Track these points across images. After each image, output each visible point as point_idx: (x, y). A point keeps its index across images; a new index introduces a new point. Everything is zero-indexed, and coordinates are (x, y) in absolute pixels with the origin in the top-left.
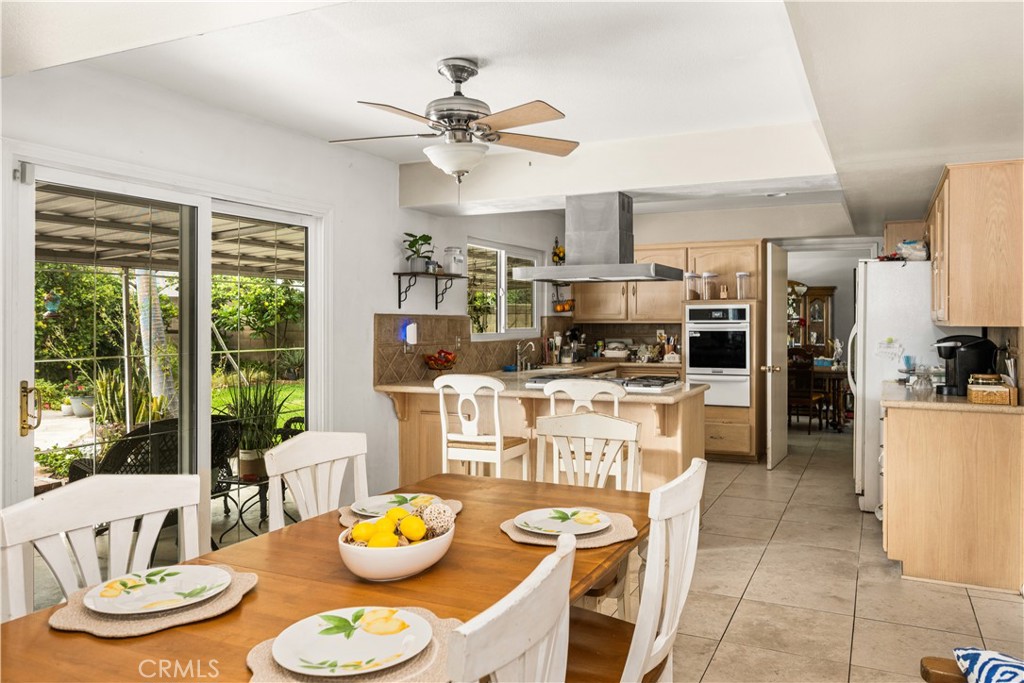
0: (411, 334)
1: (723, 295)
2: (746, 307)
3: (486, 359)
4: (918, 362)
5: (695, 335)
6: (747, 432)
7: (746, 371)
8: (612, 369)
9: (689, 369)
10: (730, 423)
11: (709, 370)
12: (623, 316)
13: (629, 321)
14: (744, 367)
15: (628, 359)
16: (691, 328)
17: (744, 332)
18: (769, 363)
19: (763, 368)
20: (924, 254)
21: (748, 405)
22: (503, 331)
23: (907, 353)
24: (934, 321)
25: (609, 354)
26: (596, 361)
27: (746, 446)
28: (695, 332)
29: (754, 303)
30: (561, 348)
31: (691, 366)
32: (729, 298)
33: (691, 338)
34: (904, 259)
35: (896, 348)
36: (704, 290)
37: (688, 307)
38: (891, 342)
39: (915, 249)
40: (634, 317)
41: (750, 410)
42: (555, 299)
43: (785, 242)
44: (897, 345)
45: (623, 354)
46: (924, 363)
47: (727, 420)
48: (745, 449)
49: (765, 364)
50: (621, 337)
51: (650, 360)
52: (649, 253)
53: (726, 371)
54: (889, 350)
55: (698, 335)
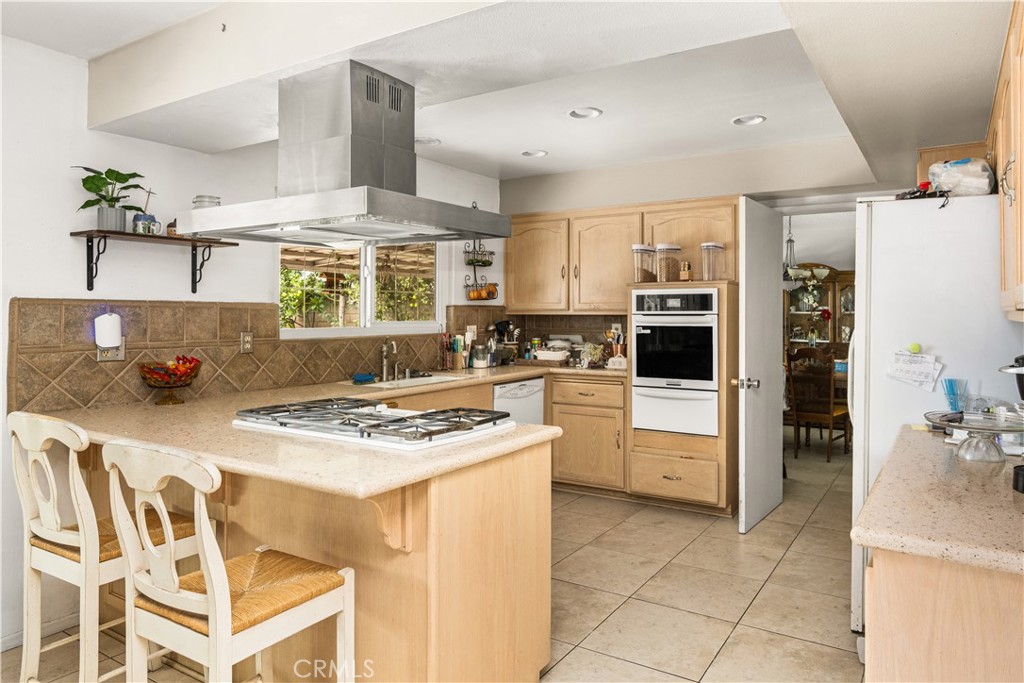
0: (108, 332)
1: (684, 275)
2: (713, 291)
3: (316, 365)
4: (973, 391)
5: (643, 332)
6: (713, 473)
7: (713, 384)
8: (540, 377)
9: (636, 380)
10: (691, 458)
11: (663, 382)
12: (563, 305)
13: (571, 312)
14: (710, 378)
15: (565, 363)
16: (638, 321)
17: (711, 328)
18: (742, 375)
19: (734, 382)
20: (984, 183)
21: (717, 435)
22: (368, 325)
23: (948, 375)
24: (1006, 313)
25: (543, 355)
26: (527, 365)
27: (712, 492)
28: (644, 328)
29: (724, 287)
30: (472, 348)
31: (639, 375)
32: (691, 279)
33: (638, 335)
34: (943, 194)
35: (928, 365)
36: (658, 267)
37: (635, 293)
38: (919, 351)
39: (967, 174)
40: (577, 306)
41: (719, 440)
42: (470, 282)
43: (779, 202)
44: (930, 358)
45: (560, 356)
46: (984, 394)
47: (685, 454)
48: (711, 498)
49: (736, 377)
50: (570, 333)
51: (593, 365)
52: (596, 221)
53: (685, 383)
54: (914, 367)
55: (648, 331)
